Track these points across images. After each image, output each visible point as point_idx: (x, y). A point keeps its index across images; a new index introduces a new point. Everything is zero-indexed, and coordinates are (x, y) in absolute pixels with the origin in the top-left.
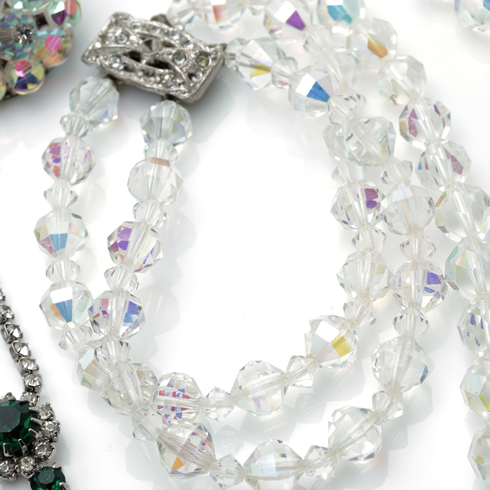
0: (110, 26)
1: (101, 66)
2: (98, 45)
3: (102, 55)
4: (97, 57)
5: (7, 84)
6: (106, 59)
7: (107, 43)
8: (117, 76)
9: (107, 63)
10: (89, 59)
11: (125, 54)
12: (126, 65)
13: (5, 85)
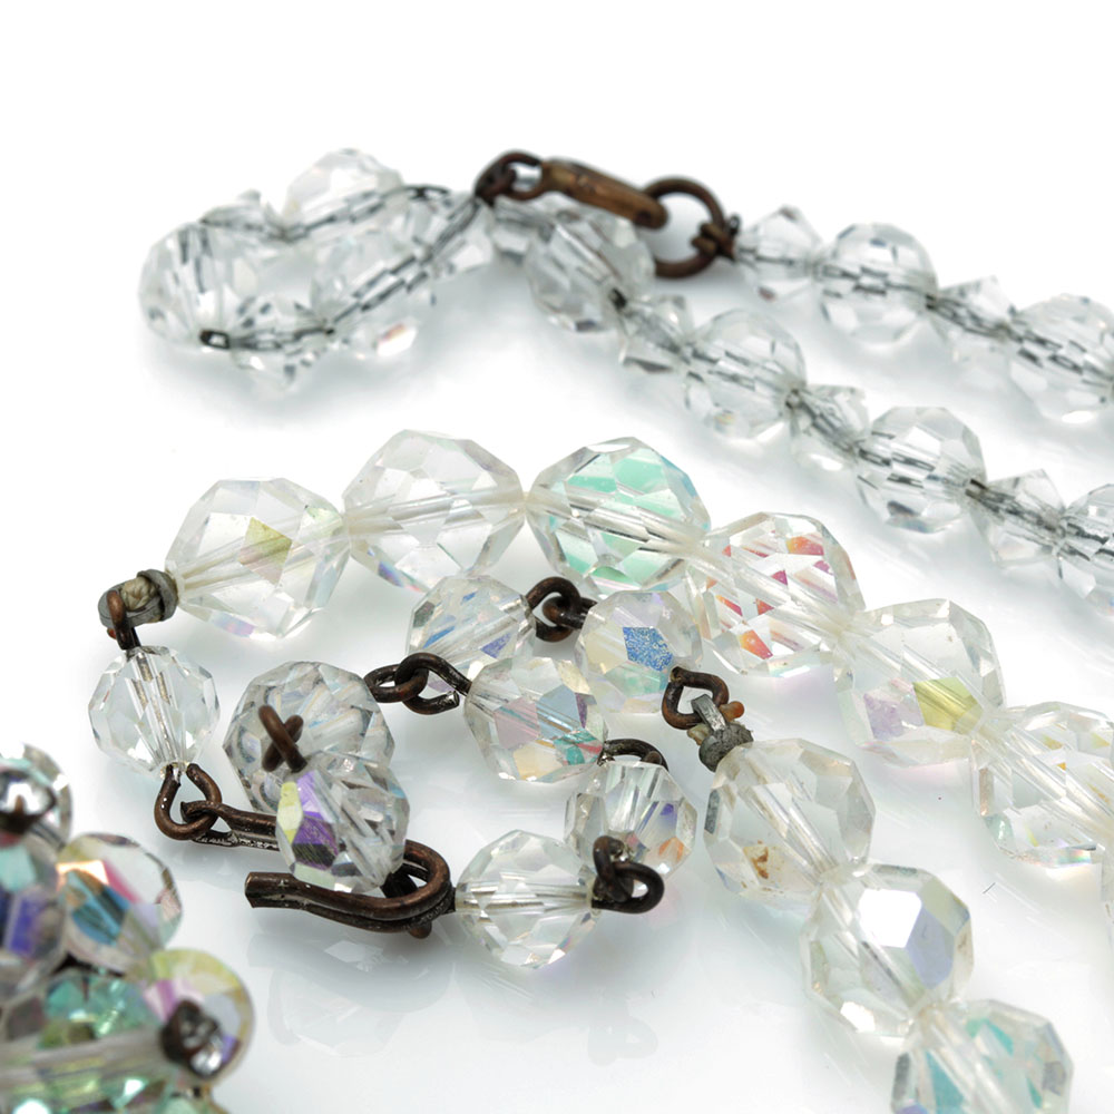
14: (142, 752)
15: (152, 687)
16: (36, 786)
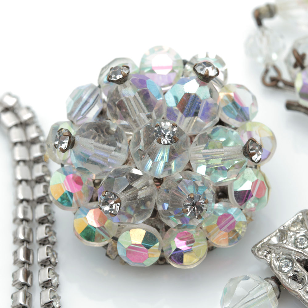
0: (294, 223)
1: (270, 264)
2: (275, 240)
3: (275, 253)
4: (269, 253)
5: (162, 251)
6: (277, 259)
7: (285, 241)
8: (283, 282)
9: (277, 264)
10: (260, 253)
11: (298, 261)
12: (296, 273)
13: (160, 251)
14: (260, 59)
15: (265, 40)
16: (213, 68)
